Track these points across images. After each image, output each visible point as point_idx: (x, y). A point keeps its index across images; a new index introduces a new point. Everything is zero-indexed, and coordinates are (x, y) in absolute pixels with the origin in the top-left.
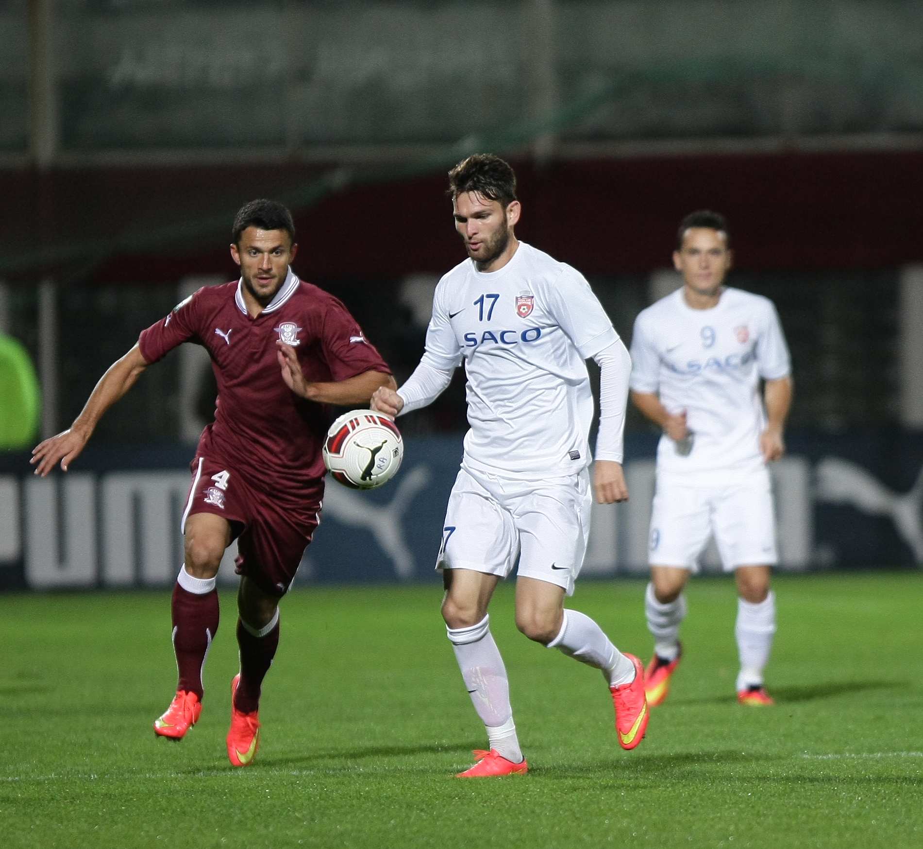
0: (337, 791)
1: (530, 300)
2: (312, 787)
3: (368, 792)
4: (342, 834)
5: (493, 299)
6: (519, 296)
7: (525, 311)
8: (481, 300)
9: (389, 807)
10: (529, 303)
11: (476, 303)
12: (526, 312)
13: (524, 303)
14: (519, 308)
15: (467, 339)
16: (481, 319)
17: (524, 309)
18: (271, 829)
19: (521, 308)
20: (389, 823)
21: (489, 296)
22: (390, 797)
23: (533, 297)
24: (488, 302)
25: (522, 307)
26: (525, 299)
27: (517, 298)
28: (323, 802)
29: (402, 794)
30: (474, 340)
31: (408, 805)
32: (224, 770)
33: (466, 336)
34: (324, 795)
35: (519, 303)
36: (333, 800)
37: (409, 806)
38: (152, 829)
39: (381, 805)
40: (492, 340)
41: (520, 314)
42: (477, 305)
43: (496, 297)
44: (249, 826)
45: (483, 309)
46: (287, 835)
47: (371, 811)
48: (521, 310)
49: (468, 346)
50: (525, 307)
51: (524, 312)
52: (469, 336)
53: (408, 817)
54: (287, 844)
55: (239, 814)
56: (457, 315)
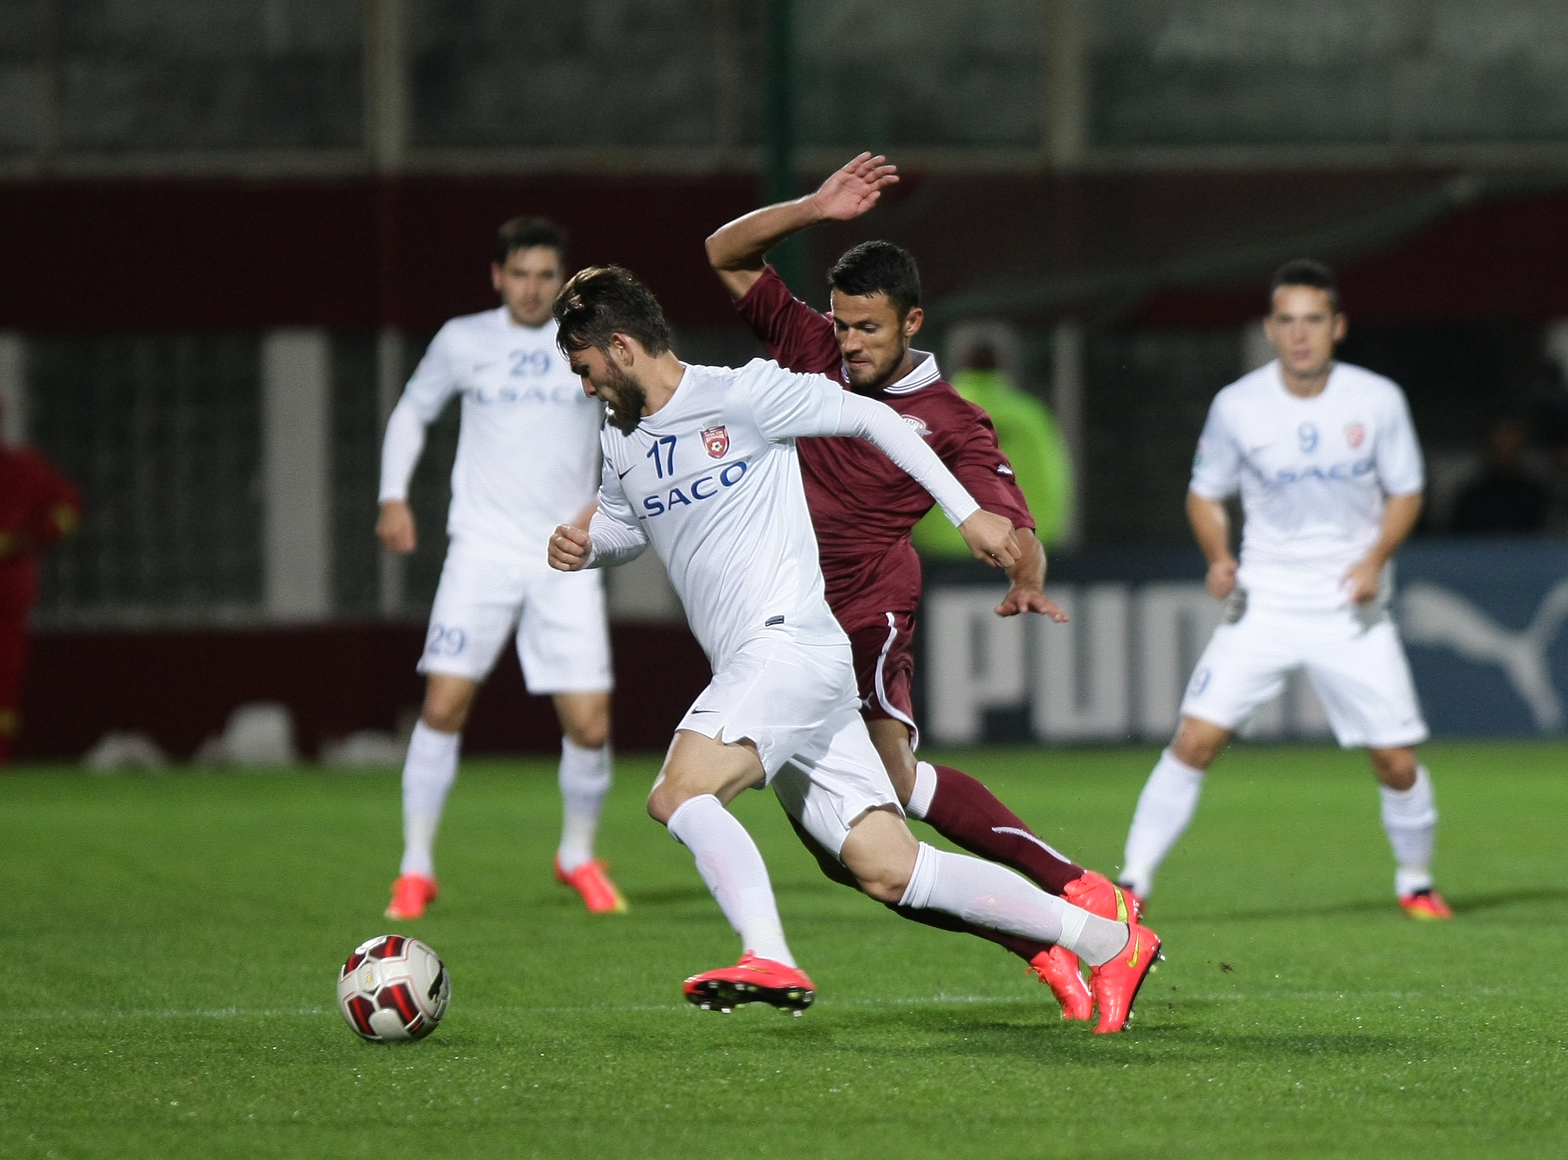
0: (1453, 1020)
1: (722, 432)
2: (1418, 1015)
3: (1495, 1021)
4: (1460, 1078)
5: (670, 443)
6: (704, 430)
7: (719, 448)
8: (655, 450)
9: (1524, 1043)
10: (722, 436)
11: (649, 455)
12: (722, 450)
13: (714, 438)
14: (710, 446)
15: (649, 507)
16: (660, 475)
17: (717, 446)
18: (1363, 1070)
19: (712, 446)
20: (1525, 1064)
21: (663, 441)
22: (1525, 1029)
23: (724, 427)
24: (664, 449)
25: (714, 444)
26: (715, 432)
27: (702, 434)
28: (1433, 1034)
29: (1541, 1024)
30: (659, 505)
31: (1549, 1040)
32: (1300, 990)
33: (646, 502)
34: (1435, 1025)
35: (708, 440)
36: (1447, 1032)
37: (1551, 1041)
38: (1201, 1071)
39: (1513, 1039)
40: (681, 502)
41: (713, 454)
42: (651, 457)
43: (672, 439)
44: (1333, 1067)
45: (661, 461)
46: (1385, 1078)
47: (1498, 1048)
48: (714, 448)
49: (650, 515)
50: (718, 443)
51: (718, 450)
52: (650, 502)
53: (1548, 1055)
54: (1386, 1091)
55: (1320, 1049)
56: (628, 474)
